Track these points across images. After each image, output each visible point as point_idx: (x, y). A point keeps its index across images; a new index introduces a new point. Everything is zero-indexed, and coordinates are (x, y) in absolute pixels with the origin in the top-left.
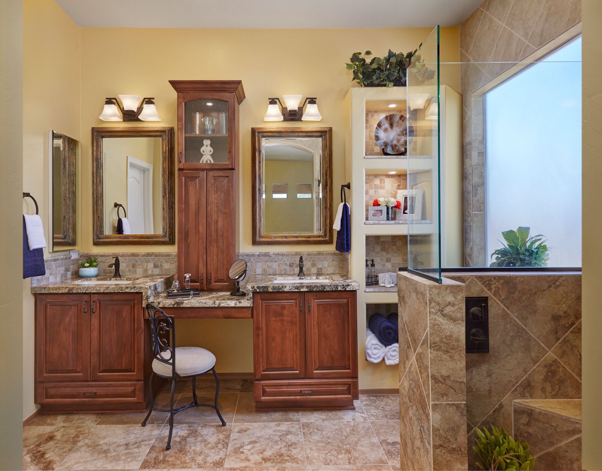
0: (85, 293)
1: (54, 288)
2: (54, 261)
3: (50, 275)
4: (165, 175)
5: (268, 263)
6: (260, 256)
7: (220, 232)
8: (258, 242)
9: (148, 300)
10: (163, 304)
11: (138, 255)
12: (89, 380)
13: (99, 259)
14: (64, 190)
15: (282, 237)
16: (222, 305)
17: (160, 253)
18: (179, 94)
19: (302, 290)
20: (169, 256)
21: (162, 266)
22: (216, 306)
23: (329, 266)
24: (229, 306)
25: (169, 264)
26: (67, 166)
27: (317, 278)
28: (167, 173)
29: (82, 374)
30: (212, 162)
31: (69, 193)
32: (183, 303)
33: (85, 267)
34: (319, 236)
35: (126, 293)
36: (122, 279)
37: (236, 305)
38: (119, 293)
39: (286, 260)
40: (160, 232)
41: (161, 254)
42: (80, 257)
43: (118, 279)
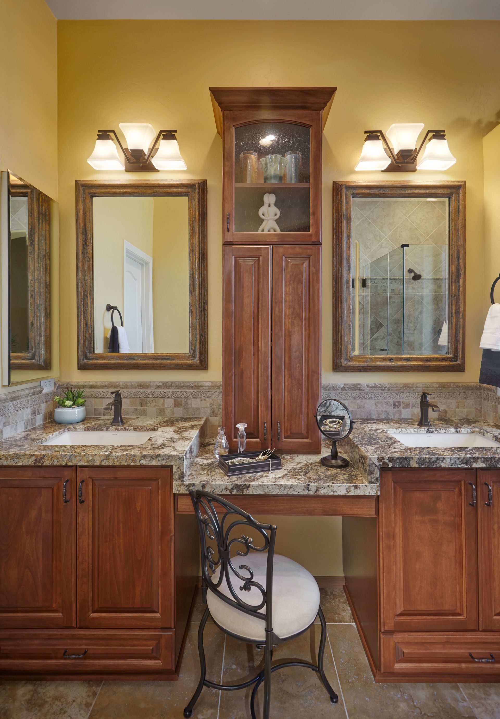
0: (66, 466)
1: (9, 455)
2: (13, 401)
3: (4, 426)
4: (194, 257)
5: (358, 401)
6: (345, 390)
7: (295, 352)
8: (344, 367)
9: (182, 481)
10: (212, 487)
11: (150, 386)
12: (74, 625)
13: (87, 392)
14: (32, 280)
15: (384, 359)
16: (322, 492)
17: (183, 382)
18: (226, 113)
19: (475, 466)
20: (198, 389)
21: (187, 404)
22: (311, 493)
23: (458, 407)
24: (335, 494)
25: (198, 400)
26: (36, 242)
27: (457, 431)
28: (197, 253)
29: (61, 614)
30: (278, 231)
31: (40, 286)
32: (249, 486)
33: (65, 407)
34: (445, 359)
35: (142, 466)
36: (127, 428)
37: (348, 492)
38: (129, 467)
39: (387, 396)
40: (185, 349)
41: (187, 385)
42: (57, 389)
43: (120, 428)
